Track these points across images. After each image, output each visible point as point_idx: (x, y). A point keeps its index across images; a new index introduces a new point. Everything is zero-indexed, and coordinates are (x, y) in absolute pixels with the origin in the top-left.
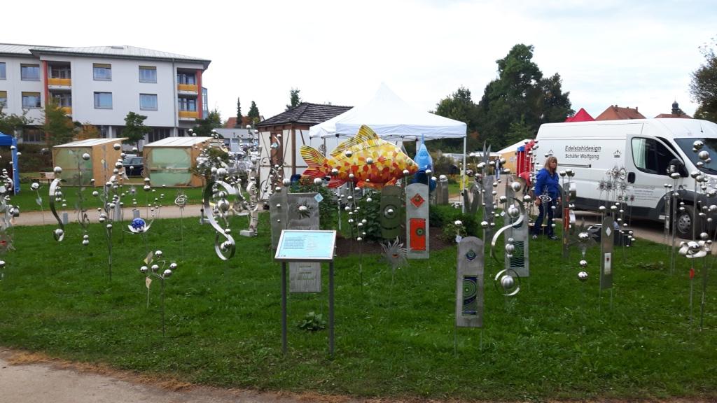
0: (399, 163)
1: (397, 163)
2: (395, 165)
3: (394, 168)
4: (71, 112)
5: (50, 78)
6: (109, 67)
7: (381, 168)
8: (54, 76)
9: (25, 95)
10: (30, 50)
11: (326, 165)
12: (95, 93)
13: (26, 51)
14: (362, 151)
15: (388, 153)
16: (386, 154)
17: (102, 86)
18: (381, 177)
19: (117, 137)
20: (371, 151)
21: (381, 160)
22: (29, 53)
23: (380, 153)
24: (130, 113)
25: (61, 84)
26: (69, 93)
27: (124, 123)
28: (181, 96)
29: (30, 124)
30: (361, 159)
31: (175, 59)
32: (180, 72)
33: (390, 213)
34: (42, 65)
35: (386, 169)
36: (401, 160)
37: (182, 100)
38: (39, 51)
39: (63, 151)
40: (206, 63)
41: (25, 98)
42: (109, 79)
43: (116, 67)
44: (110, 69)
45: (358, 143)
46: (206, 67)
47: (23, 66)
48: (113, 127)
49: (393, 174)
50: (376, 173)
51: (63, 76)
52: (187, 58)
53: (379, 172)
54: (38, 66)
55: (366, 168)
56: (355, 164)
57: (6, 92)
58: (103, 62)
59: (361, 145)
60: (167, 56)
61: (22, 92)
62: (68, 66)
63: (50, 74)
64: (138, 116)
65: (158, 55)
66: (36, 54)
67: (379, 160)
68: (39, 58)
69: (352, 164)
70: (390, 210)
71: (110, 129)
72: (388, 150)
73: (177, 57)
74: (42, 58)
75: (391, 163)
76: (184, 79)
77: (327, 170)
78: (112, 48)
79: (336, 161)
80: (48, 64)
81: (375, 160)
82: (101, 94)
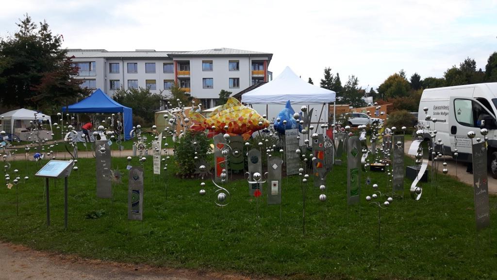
0: (254, 121)
1: (252, 121)
2: (250, 122)
3: (249, 124)
4: (190, 91)
5: (179, 71)
6: (211, 63)
7: (240, 125)
8: (181, 69)
9: (165, 81)
10: (168, 55)
11: (205, 123)
12: (203, 79)
13: (165, 55)
14: (229, 114)
15: (246, 115)
16: (244, 115)
17: (208, 75)
18: (241, 130)
19: (216, 106)
20: (234, 114)
21: (241, 119)
22: (167, 56)
23: (240, 115)
24: (222, 90)
25: (184, 74)
26: (189, 79)
27: (218, 97)
28: (253, 78)
29: (165, 99)
30: (227, 119)
31: (250, 55)
32: (254, 63)
33: (236, 154)
34: (174, 63)
35: (244, 125)
36: (255, 119)
37: (255, 80)
38: (172, 55)
39: (160, 115)
40: (270, 56)
41: (165, 83)
42: (211, 69)
43: (216, 62)
44: (212, 63)
45: (227, 108)
46: (271, 59)
47: (164, 64)
48: (214, 99)
49: (249, 128)
50: (237, 128)
51: (186, 69)
52: (258, 53)
53: (239, 127)
54: (172, 64)
55: (230, 125)
56: (223, 121)
57: (155, 80)
58: (208, 59)
59: (228, 109)
60: (246, 53)
61: (164, 80)
62: (188, 63)
63: (179, 68)
64: (227, 92)
65: (240, 53)
66: (171, 57)
67: (239, 119)
68: (172, 59)
69: (222, 122)
70: (237, 152)
71: (212, 100)
72: (247, 112)
73: (252, 53)
74: (174, 59)
75: (247, 121)
76: (257, 67)
77: (206, 126)
78: (215, 50)
79: (212, 120)
80: (178, 62)
81: (236, 119)
82: (207, 80)
